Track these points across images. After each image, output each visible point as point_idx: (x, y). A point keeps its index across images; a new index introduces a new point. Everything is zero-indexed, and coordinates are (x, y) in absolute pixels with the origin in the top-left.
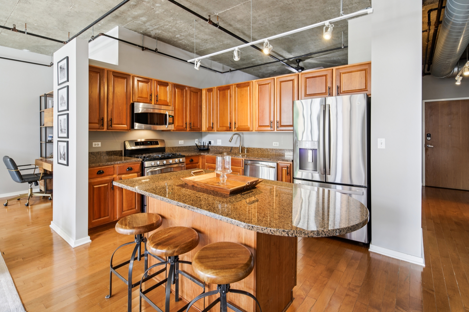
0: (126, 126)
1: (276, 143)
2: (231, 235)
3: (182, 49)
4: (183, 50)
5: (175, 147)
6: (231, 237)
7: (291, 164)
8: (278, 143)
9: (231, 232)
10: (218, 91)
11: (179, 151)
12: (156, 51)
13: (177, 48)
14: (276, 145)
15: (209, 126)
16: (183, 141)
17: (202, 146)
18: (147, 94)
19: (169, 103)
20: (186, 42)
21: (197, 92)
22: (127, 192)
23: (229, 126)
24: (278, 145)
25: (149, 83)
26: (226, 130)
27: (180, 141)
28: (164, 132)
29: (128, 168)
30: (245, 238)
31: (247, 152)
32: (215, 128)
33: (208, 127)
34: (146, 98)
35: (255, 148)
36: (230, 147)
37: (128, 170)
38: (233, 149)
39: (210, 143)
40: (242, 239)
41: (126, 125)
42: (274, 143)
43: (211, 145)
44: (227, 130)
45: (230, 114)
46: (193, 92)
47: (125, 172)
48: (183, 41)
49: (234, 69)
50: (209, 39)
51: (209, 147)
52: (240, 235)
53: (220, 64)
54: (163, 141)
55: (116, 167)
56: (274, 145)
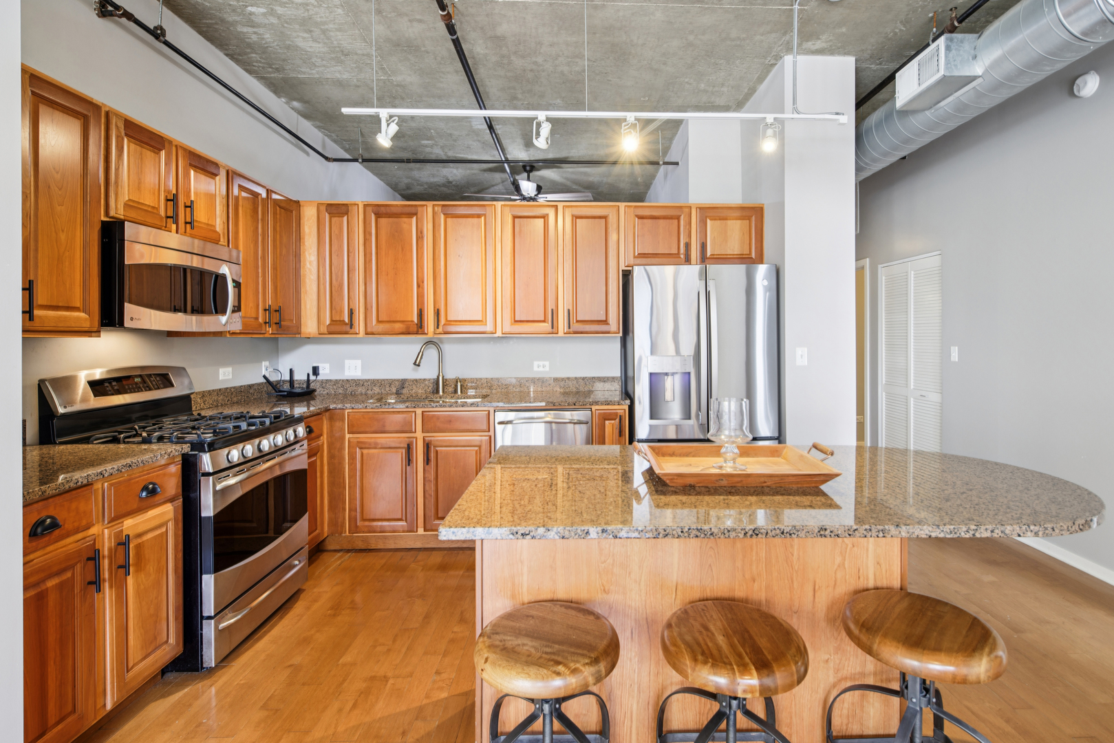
0: (82, 315)
1: (541, 363)
2: (836, 581)
3: (227, 55)
4: (227, 59)
5: (210, 393)
6: (835, 584)
7: (625, 410)
8: (547, 363)
9: (835, 573)
10: (373, 215)
11: (222, 405)
12: (158, 33)
13: (208, 44)
14: (541, 369)
15: (332, 320)
16: (230, 369)
17: (284, 381)
18: (157, 193)
19: (221, 236)
20: (267, 36)
21: (289, 210)
22: (142, 587)
23: (416, 320)
24: (547, 369)
25: (163, 153)
26: (404, 331)
27: (221, 371)
28: (176, 339)
29: (145, 488)
30: (875, 575)
31: (461, 392)
32: (360, 326)
33: (328, 322)
34: (153, 207)
35: (481, 379)
36: (398, 380)
37: (144, 494)
38: (406, 385)
39: (315, 371)
40: (867, 580)
41: (84, 311)
42: (536, 363)
43: (319, 378)
44: (407, 332)
45: (418, 286)
46: (280, 207)
47: (135, 506)
48: (261, 31)
49: (348, 157)
50: (356, 54)
51: (312, 385)
52: (861, 571)
53: (316, 131)
54: (181, 371)
55: (98, 489)
56: (536, 369)
